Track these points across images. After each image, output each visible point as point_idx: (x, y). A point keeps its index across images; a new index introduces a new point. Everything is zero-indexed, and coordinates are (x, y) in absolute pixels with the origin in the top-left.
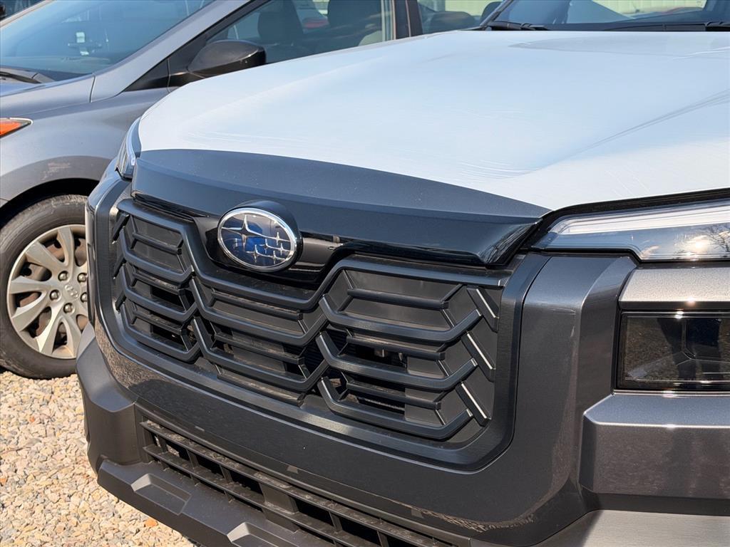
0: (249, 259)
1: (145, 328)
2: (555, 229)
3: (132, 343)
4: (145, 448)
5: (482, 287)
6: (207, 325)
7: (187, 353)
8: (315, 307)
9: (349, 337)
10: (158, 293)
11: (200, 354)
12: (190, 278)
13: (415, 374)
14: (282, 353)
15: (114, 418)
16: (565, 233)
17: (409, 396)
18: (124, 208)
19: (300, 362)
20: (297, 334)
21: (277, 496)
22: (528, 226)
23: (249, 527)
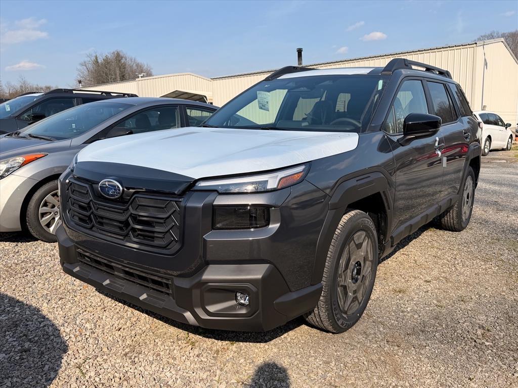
0: (108, 195)
1: (77, 218)
2: (197, 184)
3: (73, 223)
4: (78, 258)
5: (176, 201)
6: (95, 216)
7: (89, 226)
8: (128, 209)
9: (138, 218)
10: (81, 207)
11: (93, 226)
12: (90, 202)
13: (157, 229)
14: (118, 224)
15: (68, 248)
16: (199, 185)
17: (156, 235)
18: (71, 180)
19: (124, 226)
20: (122, 218)
21: (119, 270)
22: (189, 183)
23: (110, 281)
